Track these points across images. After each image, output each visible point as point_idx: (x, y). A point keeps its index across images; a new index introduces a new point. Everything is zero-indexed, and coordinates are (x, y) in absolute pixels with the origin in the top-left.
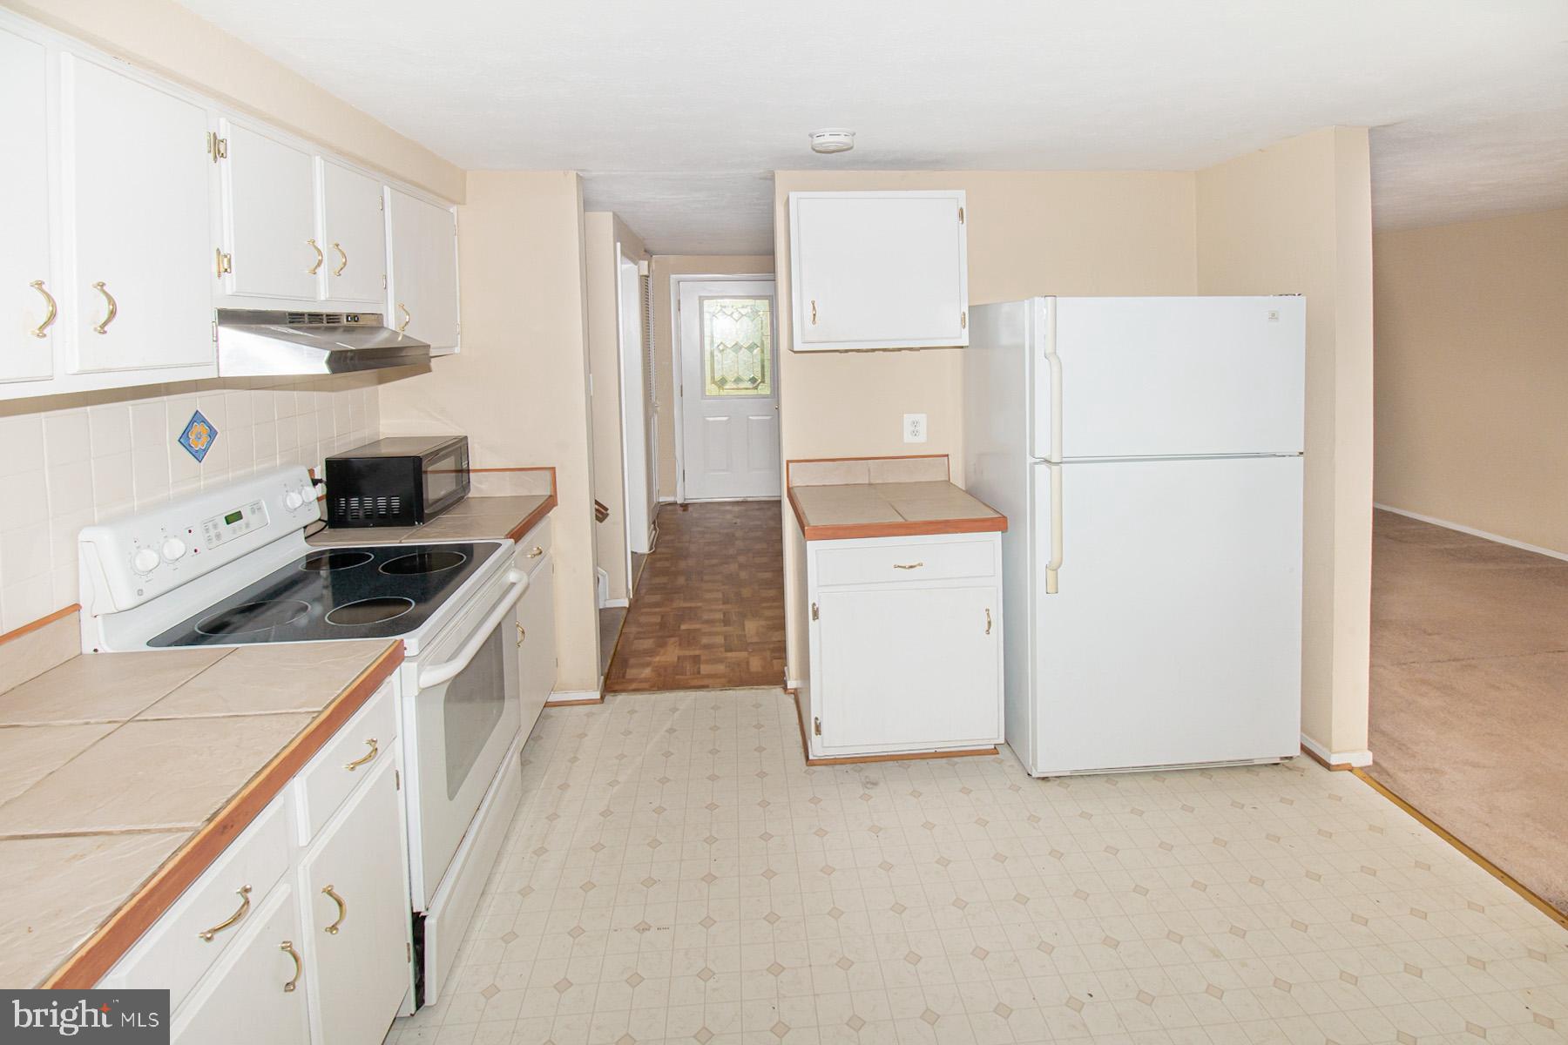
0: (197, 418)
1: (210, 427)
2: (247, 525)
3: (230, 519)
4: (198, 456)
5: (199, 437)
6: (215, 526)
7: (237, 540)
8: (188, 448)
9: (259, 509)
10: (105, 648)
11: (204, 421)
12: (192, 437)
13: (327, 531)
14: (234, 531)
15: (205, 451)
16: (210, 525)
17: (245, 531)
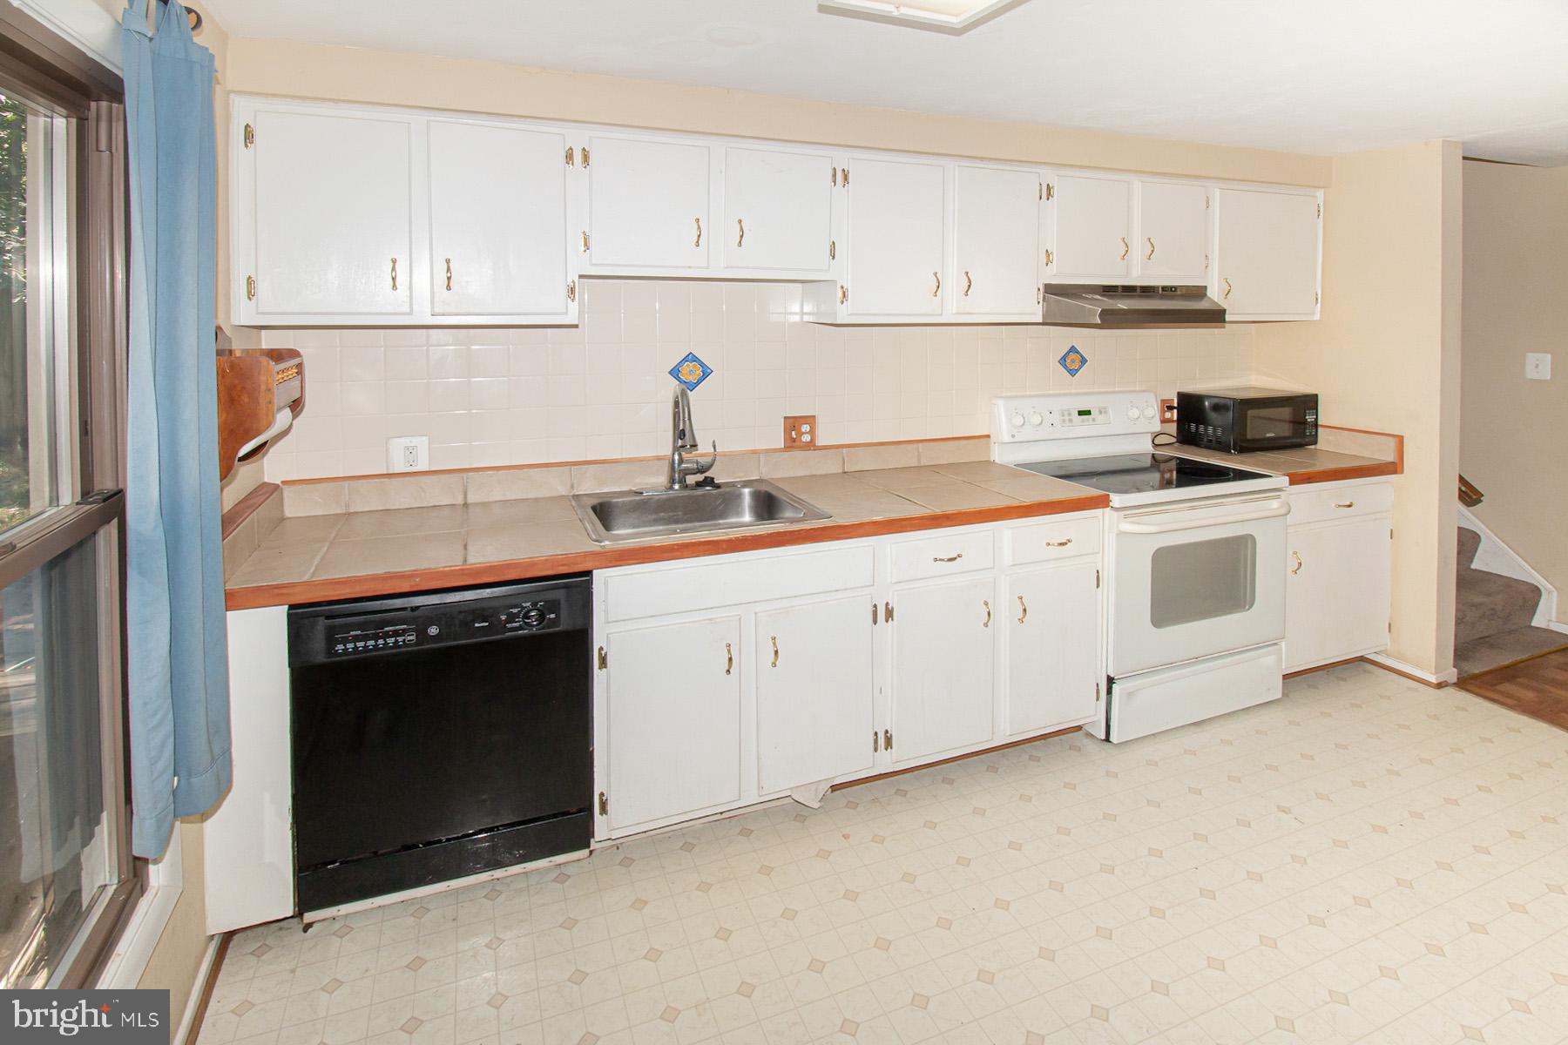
0: (1073, 350)
1: (1082, 356)
2: (1094, 420)
3: (1081, 413)
4: (1073, 372)
5: (1073, 361)
6: (1070, 414)
7: (1083, 427)
8: (1065, 367)
9: (1106, 412)
10: (997, 461)
11: (1078, 352)
12: (1068, 361)
13: (1176, 445)
14: (1083, 421)
15: (1077, 371)
16: (1066, 413)
17: (1091, 422)
